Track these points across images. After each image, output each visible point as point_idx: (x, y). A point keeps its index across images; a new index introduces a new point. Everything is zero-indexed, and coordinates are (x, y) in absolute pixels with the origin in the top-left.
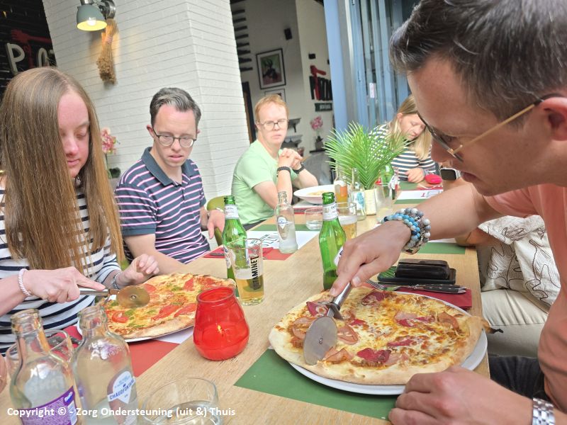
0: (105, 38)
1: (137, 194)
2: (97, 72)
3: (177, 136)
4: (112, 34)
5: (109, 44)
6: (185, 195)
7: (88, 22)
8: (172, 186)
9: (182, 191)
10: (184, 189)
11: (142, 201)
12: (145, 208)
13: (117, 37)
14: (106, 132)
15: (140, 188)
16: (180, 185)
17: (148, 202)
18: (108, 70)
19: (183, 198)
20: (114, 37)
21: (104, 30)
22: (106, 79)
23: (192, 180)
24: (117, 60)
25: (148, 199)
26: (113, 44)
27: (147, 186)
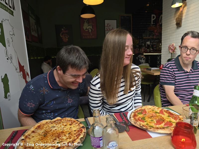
0: (181, 9)
1: (169, 71)
2: (175, 23)
3: (189, 48)
4: (184, 7)
5: (182, 11)
6: (189, 76)
7: (176, 4)
8: (184, 72)
9: (188, 74)
10: (189, 74)
11: (170, 74)
12: (172, 76)
13: (186, 8)
14: (173, 45)
15: (170, 69)
16: (188, 72)
17: (173, 74)
18: (179, 22)
19: (188, 78)
20: (185, 8)
21: (181, 6)
22: (178, 25)
23: (194, 71)
24: (183, 18)
25: (173, 73)
26: (183, 11)
27: (173, 69)
